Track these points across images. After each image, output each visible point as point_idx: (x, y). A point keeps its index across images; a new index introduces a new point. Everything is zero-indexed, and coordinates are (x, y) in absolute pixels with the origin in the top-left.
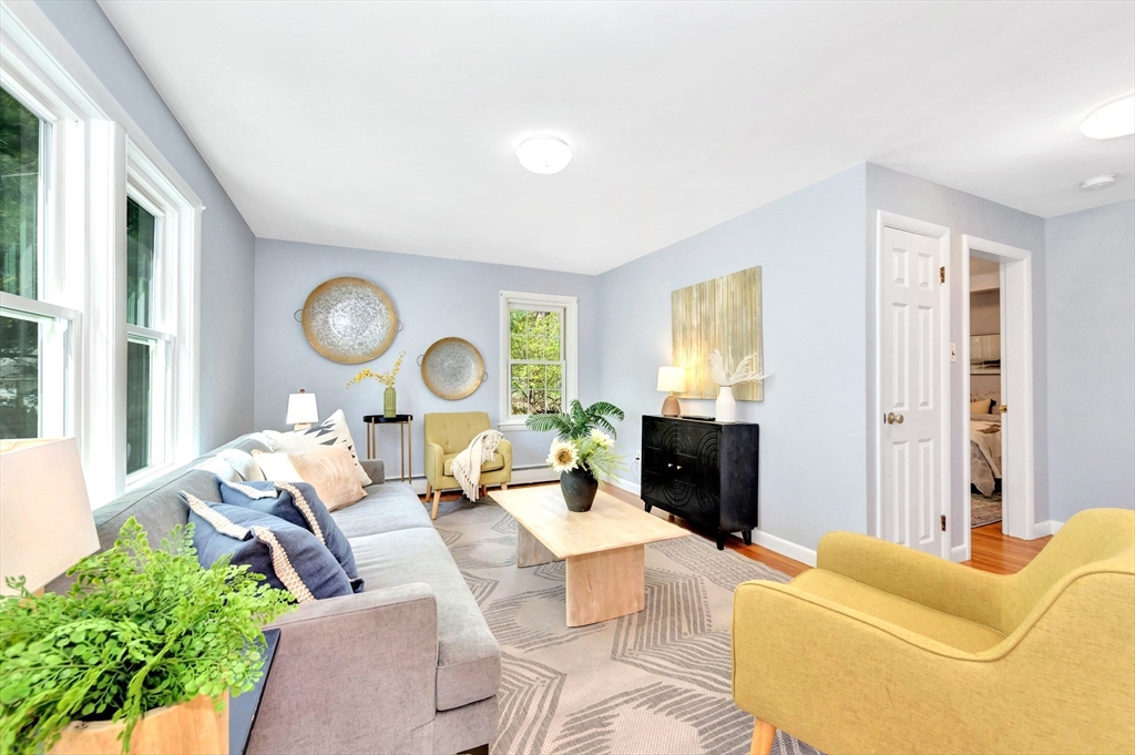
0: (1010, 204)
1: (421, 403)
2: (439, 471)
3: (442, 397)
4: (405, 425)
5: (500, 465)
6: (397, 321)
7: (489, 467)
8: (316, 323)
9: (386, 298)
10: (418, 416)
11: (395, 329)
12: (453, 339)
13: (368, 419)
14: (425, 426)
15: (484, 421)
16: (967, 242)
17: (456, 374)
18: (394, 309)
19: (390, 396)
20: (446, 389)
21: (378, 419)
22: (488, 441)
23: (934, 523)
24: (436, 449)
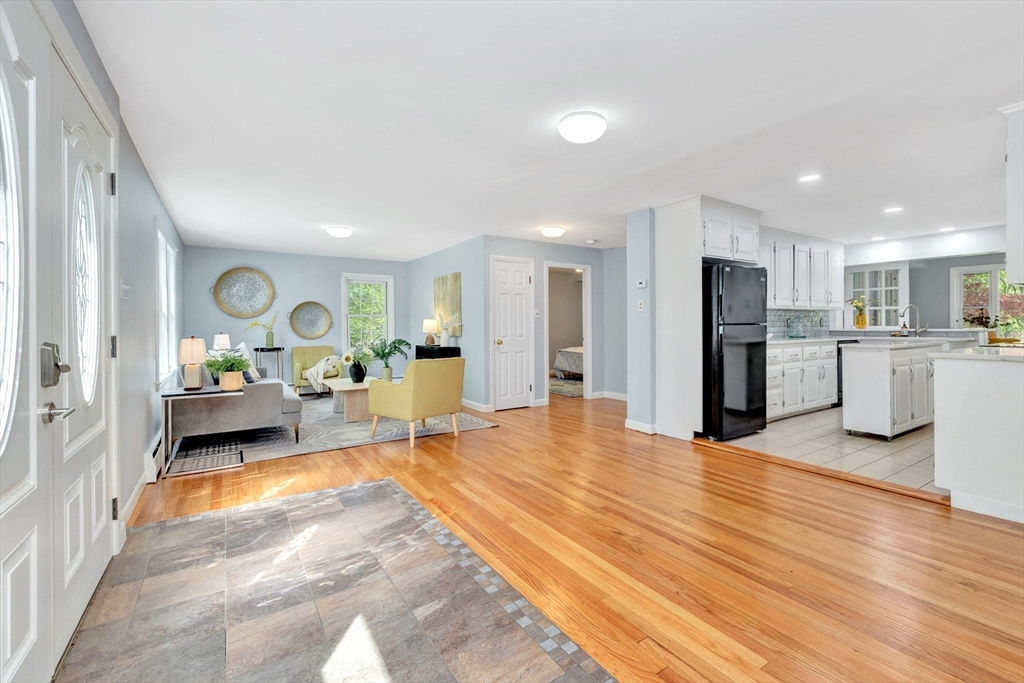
0: (578, 245)
1: (290, 340)
2: (299, 376)
3: (304, 337)
4: (280, 353)
5: (336, 373)
6: (274, 293)
7: (329, 374)
8: (223, 295)
9: (267, 278)
10: (288, 349)
11: (273, 297)
12: (311, 303)
13: (256, 350)
14: (292, 355)
15: (330, 350)
16: (547, 264)
17: (312, 323)
18: (272, 286)
19: (270, 336)
20: (307, 332)
21: (262, 350)
22: (329, 362)
23: (526, 388)
24: (298, 365)
